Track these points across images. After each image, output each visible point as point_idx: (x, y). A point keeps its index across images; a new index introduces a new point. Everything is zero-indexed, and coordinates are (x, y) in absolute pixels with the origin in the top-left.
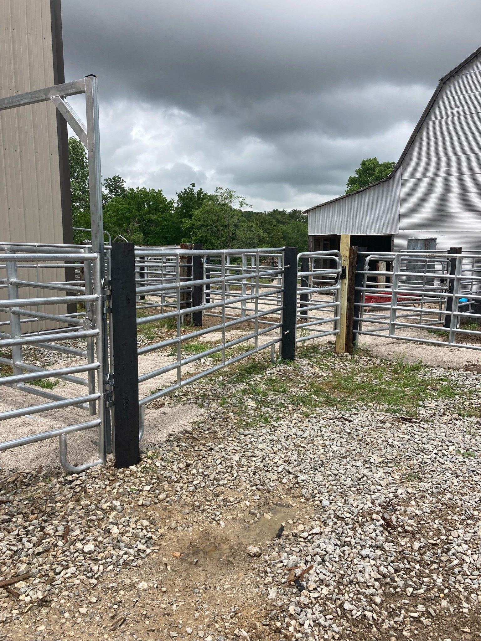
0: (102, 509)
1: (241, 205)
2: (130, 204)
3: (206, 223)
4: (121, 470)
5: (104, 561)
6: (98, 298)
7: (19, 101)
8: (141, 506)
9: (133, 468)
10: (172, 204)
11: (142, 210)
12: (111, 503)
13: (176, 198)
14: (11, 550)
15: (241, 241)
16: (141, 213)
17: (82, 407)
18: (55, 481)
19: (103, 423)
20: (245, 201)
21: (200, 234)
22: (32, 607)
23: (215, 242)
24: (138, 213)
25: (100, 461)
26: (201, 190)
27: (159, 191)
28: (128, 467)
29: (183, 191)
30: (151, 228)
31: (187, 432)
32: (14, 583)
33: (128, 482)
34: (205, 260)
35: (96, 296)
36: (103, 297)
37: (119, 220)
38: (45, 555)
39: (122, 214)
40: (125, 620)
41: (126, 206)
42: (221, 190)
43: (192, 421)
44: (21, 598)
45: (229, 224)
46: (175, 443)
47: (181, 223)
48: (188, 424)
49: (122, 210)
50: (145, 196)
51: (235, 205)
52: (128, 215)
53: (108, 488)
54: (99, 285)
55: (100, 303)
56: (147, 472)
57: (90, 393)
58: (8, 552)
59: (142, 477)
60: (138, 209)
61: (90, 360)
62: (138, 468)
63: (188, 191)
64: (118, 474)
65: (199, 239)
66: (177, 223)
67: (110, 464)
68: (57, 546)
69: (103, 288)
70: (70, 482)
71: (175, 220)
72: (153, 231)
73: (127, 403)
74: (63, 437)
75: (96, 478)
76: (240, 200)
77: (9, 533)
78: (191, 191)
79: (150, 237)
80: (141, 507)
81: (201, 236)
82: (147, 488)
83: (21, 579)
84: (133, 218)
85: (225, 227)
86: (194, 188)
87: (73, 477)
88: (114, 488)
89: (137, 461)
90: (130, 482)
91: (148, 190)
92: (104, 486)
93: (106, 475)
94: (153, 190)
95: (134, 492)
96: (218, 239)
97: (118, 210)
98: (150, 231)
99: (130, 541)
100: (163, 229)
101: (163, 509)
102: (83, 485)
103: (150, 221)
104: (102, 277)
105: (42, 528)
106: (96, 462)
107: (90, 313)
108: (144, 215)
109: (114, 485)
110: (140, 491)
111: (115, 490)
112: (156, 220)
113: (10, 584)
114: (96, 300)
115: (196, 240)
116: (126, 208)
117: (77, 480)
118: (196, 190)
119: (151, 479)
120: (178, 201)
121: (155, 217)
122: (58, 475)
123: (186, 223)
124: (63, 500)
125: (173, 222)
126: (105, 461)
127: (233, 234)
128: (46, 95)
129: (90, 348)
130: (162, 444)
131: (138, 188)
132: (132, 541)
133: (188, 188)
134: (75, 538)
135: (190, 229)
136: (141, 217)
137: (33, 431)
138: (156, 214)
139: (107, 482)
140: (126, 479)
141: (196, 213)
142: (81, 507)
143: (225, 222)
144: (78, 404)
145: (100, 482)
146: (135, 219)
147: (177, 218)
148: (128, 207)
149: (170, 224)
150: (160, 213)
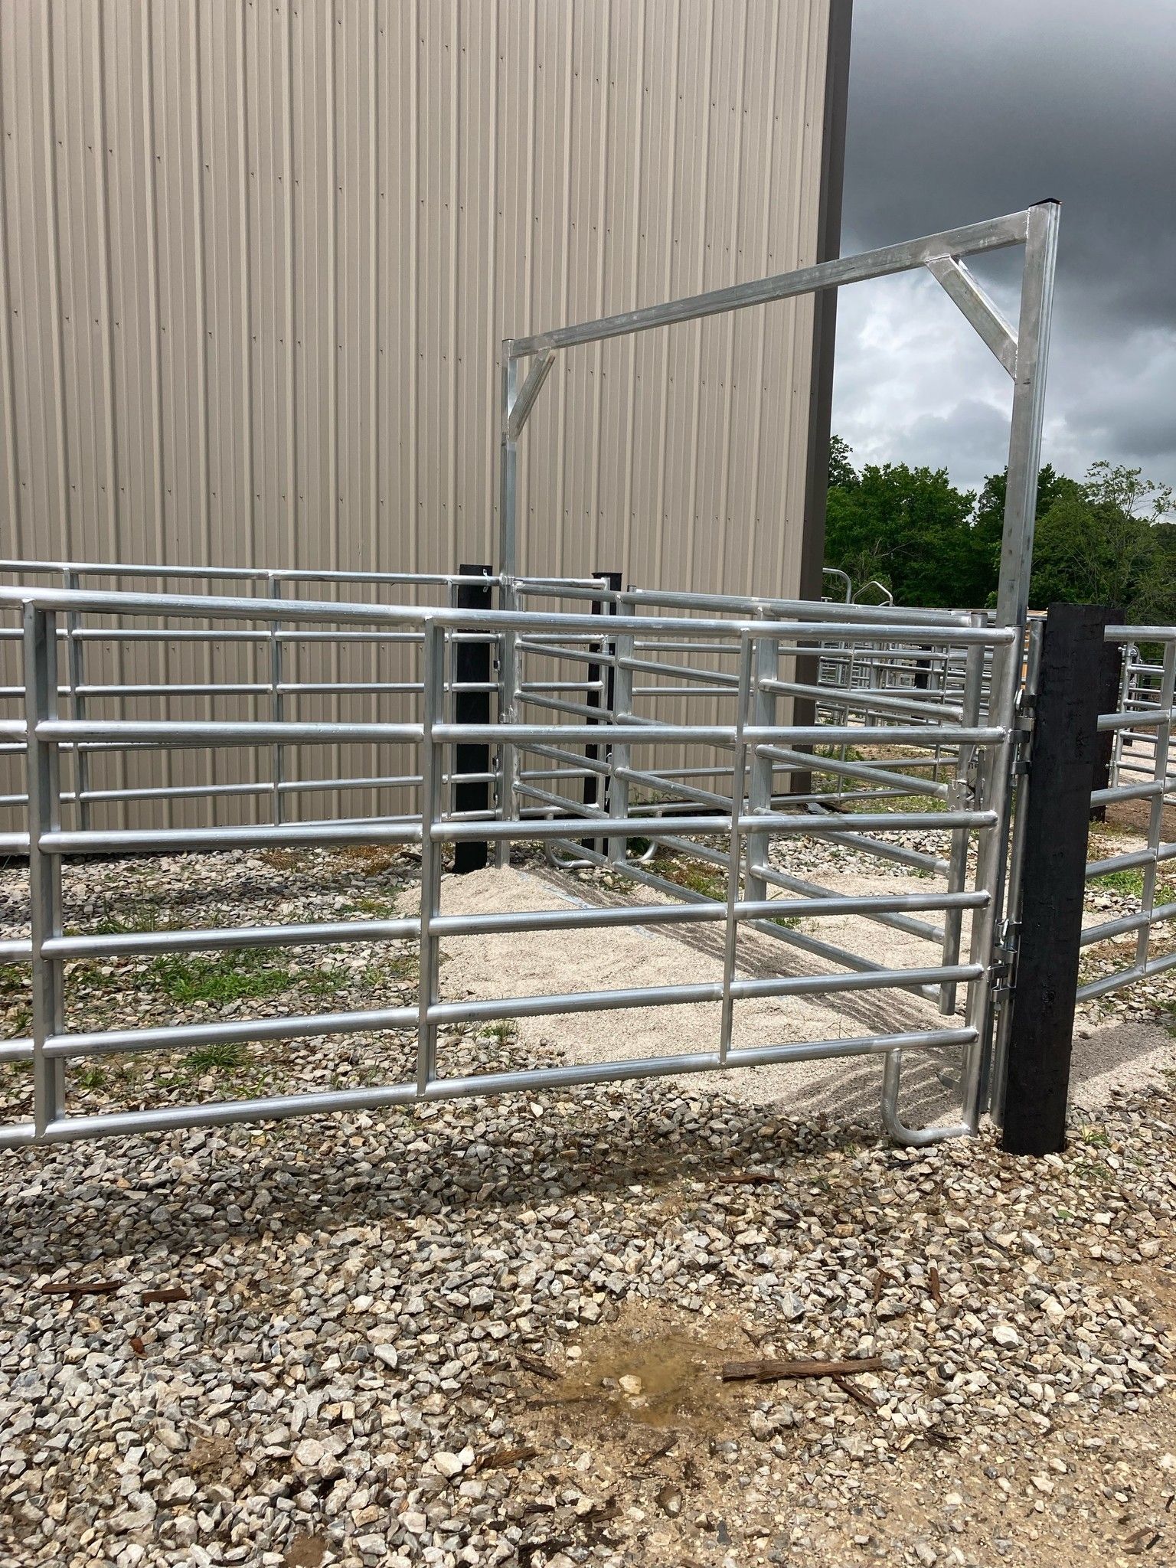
0: (1000, 1246)
1: (1160, 509)
2: (864, 505)
3: (1058, 554)
4: (1025, 1159)
5: (1051, 1377)
6: (1002, 735)
7: (839, 274)
8: (1098, 1259)
9: (1053, 1159)
10: (969, 503)
11: (893, 520)
12: (1019, 1236)
13: (980, 489)
14: (820, 1294)
15: (1152, 602)
16: (891, 525)
17: (921, 993)
18: (865, 1155)
19: (980, 1039)
20: (1171, 498)
21: (1038, 581)
22: (915, 1440)
24: (882, 526)
25: (965, 1126)
26: (1049, 468)
27: (941, 474)
28: (1039, 1155)
29: (1001, 472)
30: (913, 564)
31: (1156, 1093)
32: (853, 1373)
33: (1047, 1192)
34: (1131, 650)
35: (1000, 730)
36: (1014, 736)
37: (833, 542)
38: (897, 1322)
39: (842, 528)
40: (1158, 1537)
41: (855, 509)
42: (1106, 471)
43: (1162, 1067)
44: (881, 1412)
45: (1120, 555)
46: (1135, 1116)
47: (992, 553)
48: (1156, 1073)
49: (843, 519)
50: (905, 486)
51: (1141, 509)
52: (857, 531)
53: (1001, 1198)
54: (1008, 704)
55: (1005, 748)
56: (1092, 1178)
57: (946, 963)
58: (813, 1297)
59: (1082, 1187)
60: (884, 518)
61: (957, 882)
62: (1065, 1162)
64: (1019, 1168)
66: (979, 553)
67: (987, 1138)
68: (922, 1311)
69: (1017, 713)
70: (904, 1165)
71: (976, 545)
72: (916, 573)
73: (1051, 997)
74: (894, 1056)
75: (964, 1167)
76: (1157, 493)
77: (801, 1253)
79: (908, 586)
80: (1100, 1264)
81: (1042, 588)
82: (1105, 1218)
83: (865, 1367)
84: (869, 540)
85: (1110, 564)
87: (908, 1154)
88: (1016, 1201)
89: (1061, 1146)
90: (1052, 1194)
91: (912, 471)
92: (991, 1192)
93: (989, 1165)
94: (926, 470)
95: (1071, 1220)
96: (1088, 595)
97: (835, 519)
98: (907, 571)
99: (1102, 1345)
100: (944, 567)
101: (1160, 1281)
102: (938, 1178)
103: (912, 547)
104: (1016, 688)
105: (873, 1262)
106: (955, 1127)
107: (974, 771)
108: (897, 531)
109: (1014, 1194)
110: (1085, 1220)
111: (1020, 1207)
112: (928, 544)
113: (845, 1374)
114: (999, 740)
116: (855, 514)
117: (920, 1162)
119: (1107, 1197)
120: (982, 497)
121: (928, 537)
122: (868, 1142)
124: (898, 1205)
125: (970, 550)
126: (975, 1131)
127: (1131, 585)
128: (915, 255)
129: (959, 853)
130: (1102, 1113)
131: (888, 466)
132: (1107, 1344)
134: (959, 1301)
136: (891, 534)
137: (794, 1028)
138: (927, 529)
139: (996, 1183)
140: (1043, 1185)
142: (947, 1231)
143: (1110, 552)
144: (914, 984)
145: (977, 1179)
146: (873, 542)
147: (982, 539)
148: (860, 510)
149: (963, 554)
150: (938, 527)
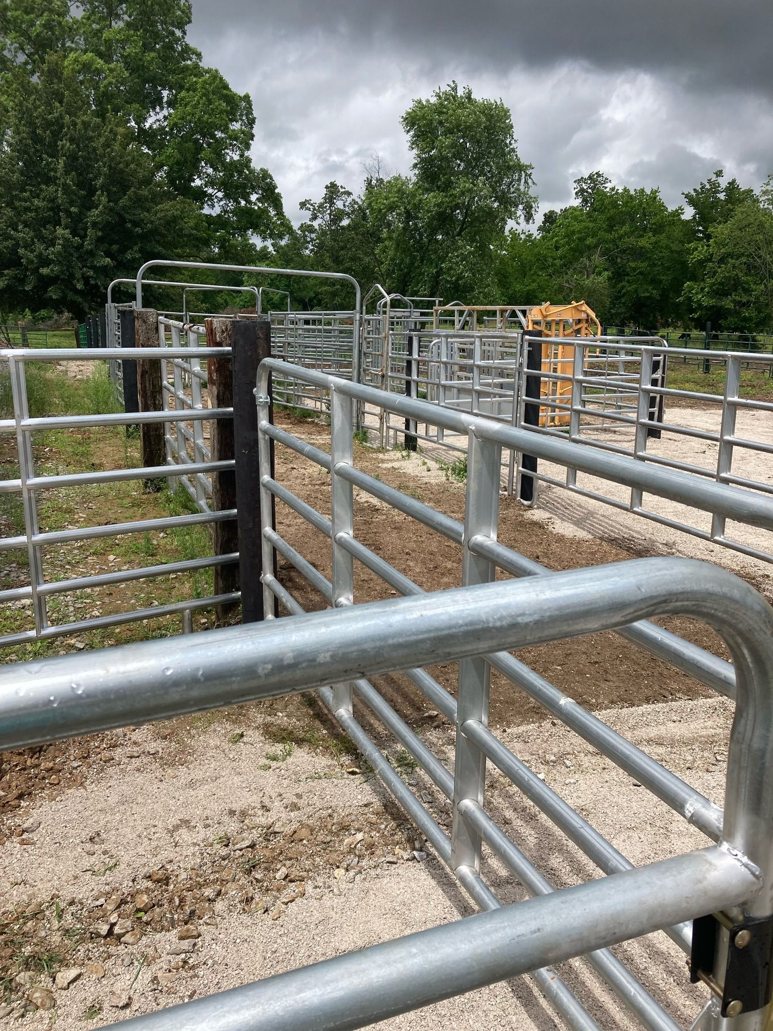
3: (738, 250)
10: (679, 215)
11: (618, 231)
16: (616, 235)
21: (723, 272)
23: (753, 287)
24: (609, 236)
26: (734, 181)
27: (654, 192)
29: (698, 188)
30: (632, 264)
37: (572, 250)
39: (579, 239)
41: (588, 224)
47: (689, 252)
49: (579, 232)
50: (626, 203)
52: (589, 241)
60: (611, 229)
63: (708, 186)
65: (721, 284)
66: (678, 252)
72: (634, 269)
78: (715, 186)
79: (628, 281)
86: (720, 180)
91: (632, 192)
94: (642, 191)
97: (573, 233)
98: (627, 269)
100: (655, 265)
103: (631, 251)
108: (621, 239)
112: (642, 248)
115: (714, 284)
116: (588, 228)
118: (723, 182)
121: (641, 242)
123: (698, 252)
125: (672, 251)
133: (709, 180)
135: (701, 263)
136: (615, 241)
138: (643, 236)
141: (720, 230)
147: (681, 242)
148: (591, 225)
149: (666, 253)
150: (650, 234)
